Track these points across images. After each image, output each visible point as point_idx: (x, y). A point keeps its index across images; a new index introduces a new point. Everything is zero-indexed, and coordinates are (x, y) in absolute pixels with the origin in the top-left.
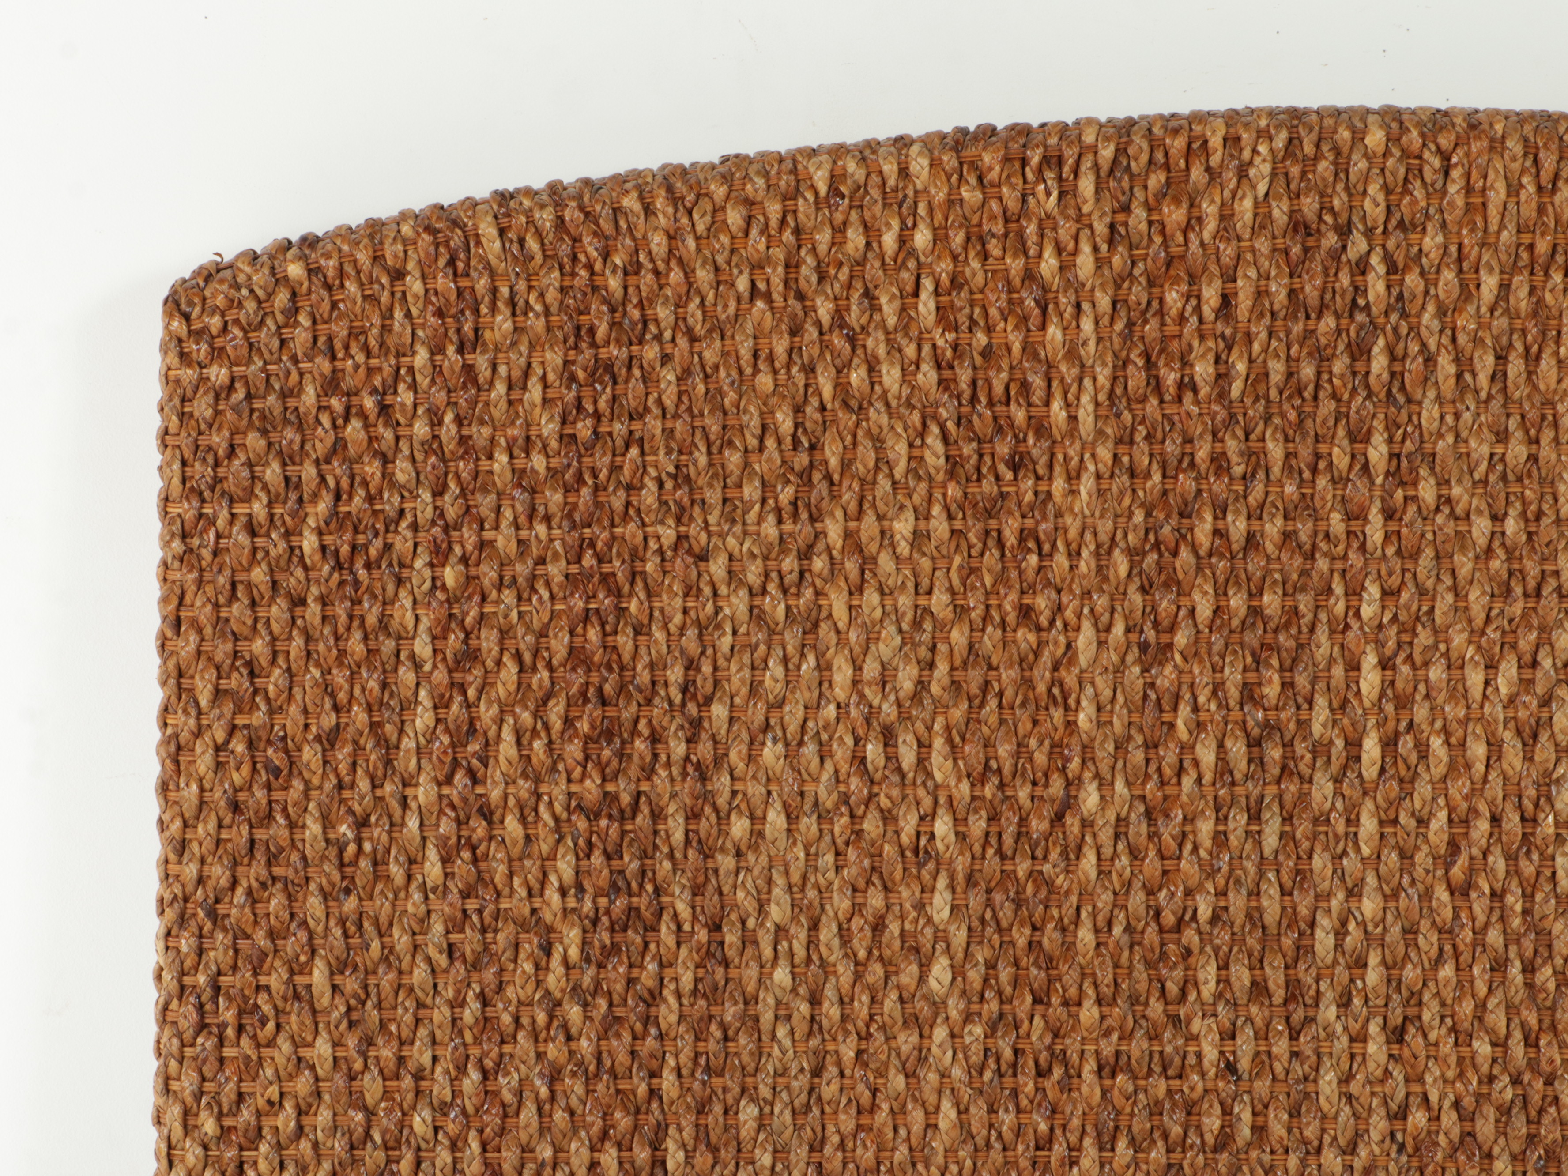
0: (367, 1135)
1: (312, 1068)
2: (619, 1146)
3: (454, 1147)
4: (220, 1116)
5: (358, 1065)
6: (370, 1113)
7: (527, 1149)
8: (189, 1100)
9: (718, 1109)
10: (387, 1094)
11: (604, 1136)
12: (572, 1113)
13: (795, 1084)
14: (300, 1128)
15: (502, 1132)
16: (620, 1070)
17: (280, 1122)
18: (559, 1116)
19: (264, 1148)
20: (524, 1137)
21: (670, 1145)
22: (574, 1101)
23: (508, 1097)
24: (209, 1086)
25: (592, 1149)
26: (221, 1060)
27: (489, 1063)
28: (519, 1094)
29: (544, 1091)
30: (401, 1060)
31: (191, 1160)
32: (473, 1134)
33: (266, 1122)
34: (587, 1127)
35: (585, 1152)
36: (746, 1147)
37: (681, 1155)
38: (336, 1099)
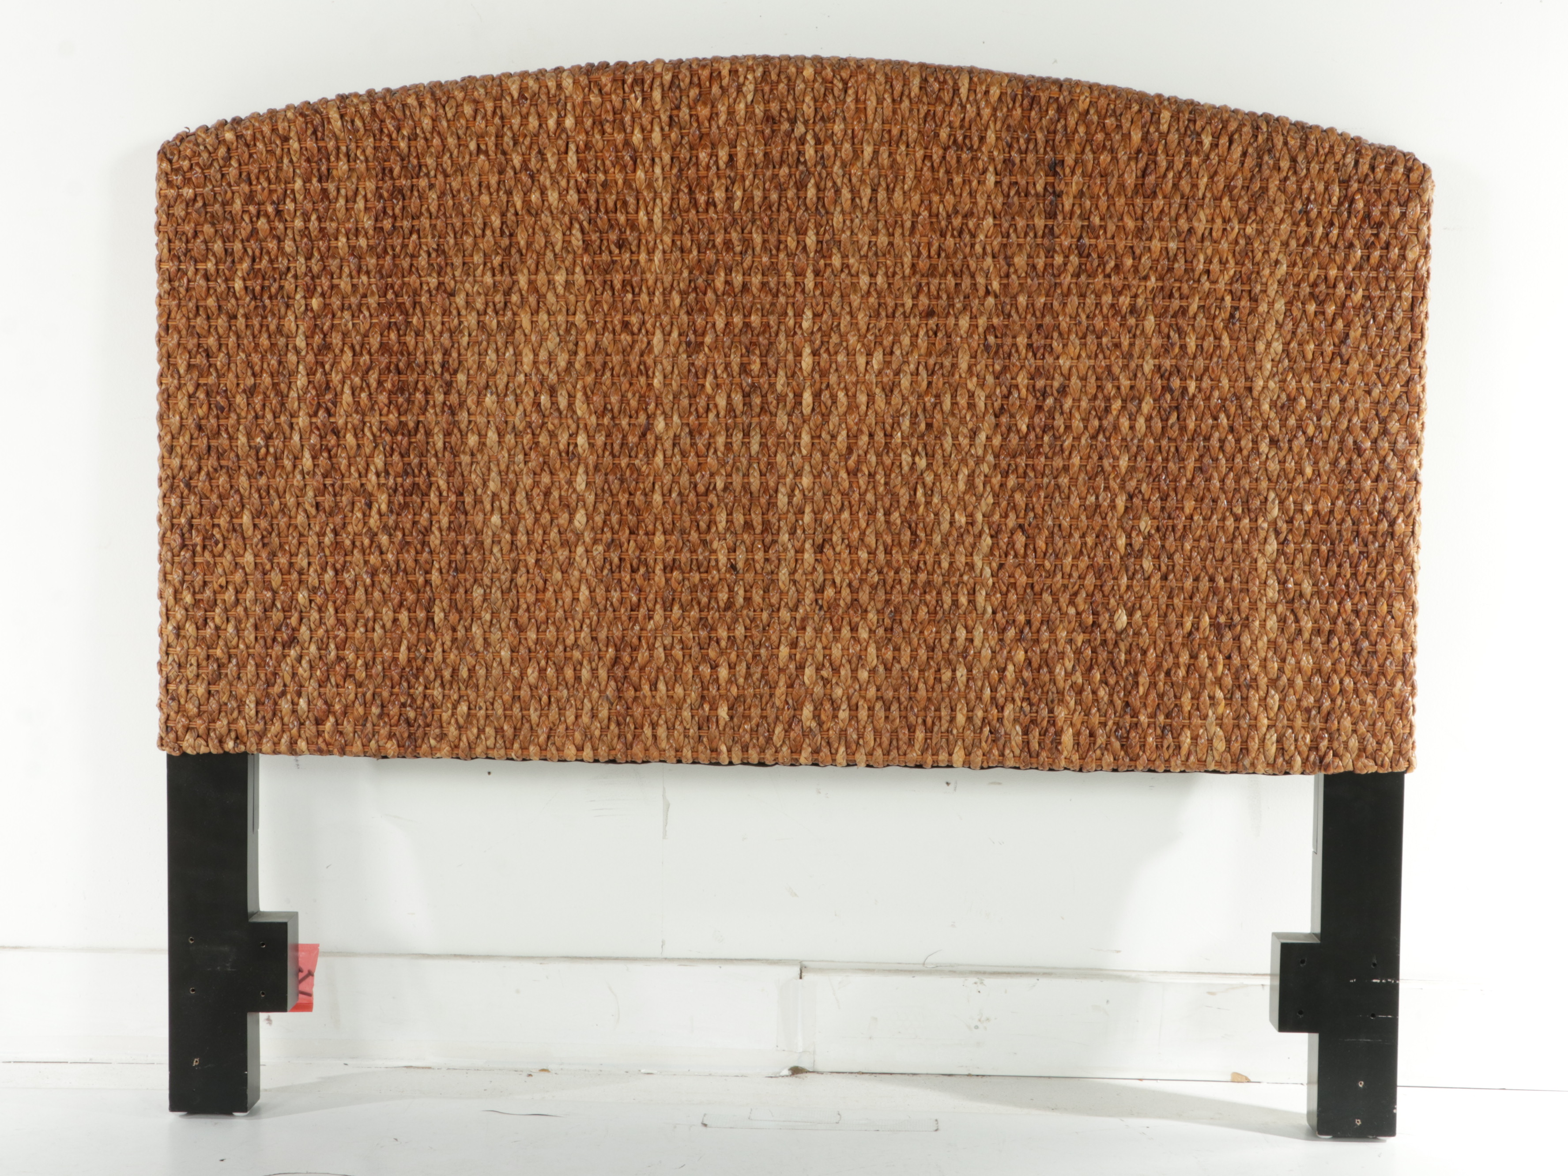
0: (273, 604)
1: (243, 568)
2: (409, 610)
3: (320, 610)
4: (194, 593)
5: (268, 567)
6: (275, 593)
7: (359, 612)
8: (177, 585)
9: (461, 590)
10: (284, 583)
11: (401, 605)
12: (383, 593)
13: (503, 577)
14: (237, 600)
15: (346, 602)
16: (409, 570)
17: (226, 597)
18: (377, 594)
19: (218, 610)
20: (358, 605)
21: (436, 609)
22: (384, 586)
23: (349, 584)
24: (187, 578)
25: (395, 612)
26: (194, 564)
27: (338, 566)
28: (355, 582)
29: (368, 581)
30: (291, 565)
31: (179, 616)
32: (330, 604)
33: (219, 597)
34: (391, 600)
35: (391, 613)
36: (477, 610)
37: (442, 615)
38: (256, 584)
